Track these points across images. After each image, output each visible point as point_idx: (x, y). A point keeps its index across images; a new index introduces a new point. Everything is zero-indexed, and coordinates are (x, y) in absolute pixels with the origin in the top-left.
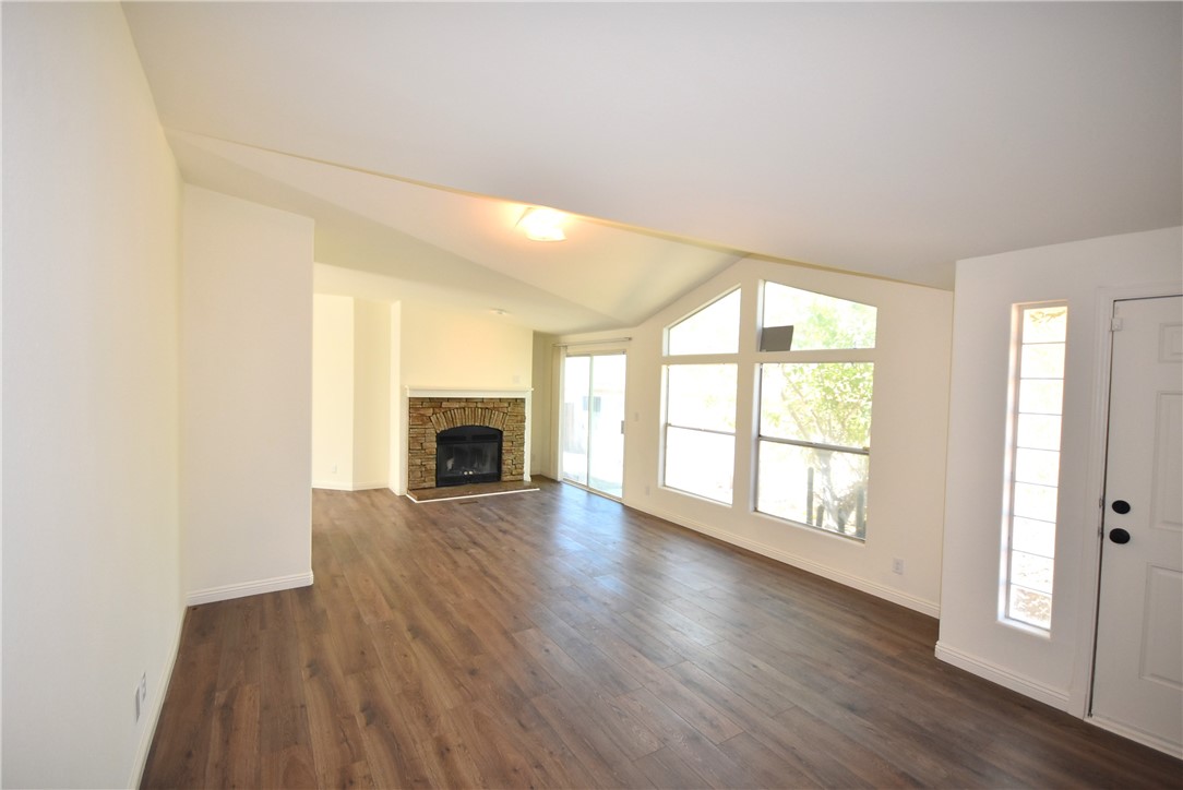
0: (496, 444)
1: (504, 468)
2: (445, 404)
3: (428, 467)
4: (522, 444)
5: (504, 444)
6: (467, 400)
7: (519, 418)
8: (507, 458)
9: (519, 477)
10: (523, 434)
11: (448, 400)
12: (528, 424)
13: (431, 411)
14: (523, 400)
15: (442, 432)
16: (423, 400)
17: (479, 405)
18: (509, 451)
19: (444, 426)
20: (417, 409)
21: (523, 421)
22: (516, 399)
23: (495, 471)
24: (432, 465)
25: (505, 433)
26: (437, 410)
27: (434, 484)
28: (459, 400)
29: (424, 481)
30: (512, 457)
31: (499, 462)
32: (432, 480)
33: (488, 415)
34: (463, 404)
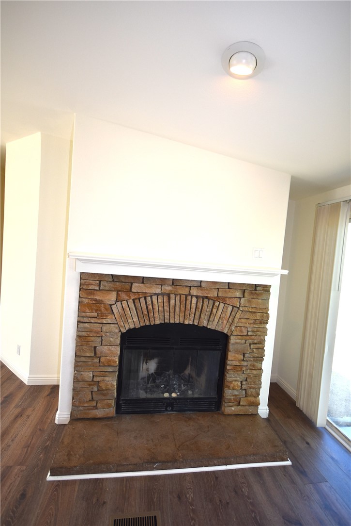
0: (218, 354)
1: (228, 393)
2: (136, 287)
3: (102, 385)
4: (260, 359)
5: (231, 356)
6: (175, 282)
7: (258, 316)
8: (233, 379)
9: (251, 410)
10: (262, 342)
11: (143, 280)
12: (271, 327)
13: (113, 296)
14: (266, 289)
15: (130, 330)
16: (100, 278)
17: (194, 292)
18: (236, 368)
19: (133, 322)
20: (91, 292)
21: (264, 320)
22: (256, 286)
23: (213, 394)
24: (112, 382)
25: (233, 340)
26: (123, 296)
27: (112, 411)
28: (162, 281)
29: (96, 408)
30: (242, 377)
31: (220, 384)
32: (109, 406)
33: (207, 309)
34: (168, 288)
